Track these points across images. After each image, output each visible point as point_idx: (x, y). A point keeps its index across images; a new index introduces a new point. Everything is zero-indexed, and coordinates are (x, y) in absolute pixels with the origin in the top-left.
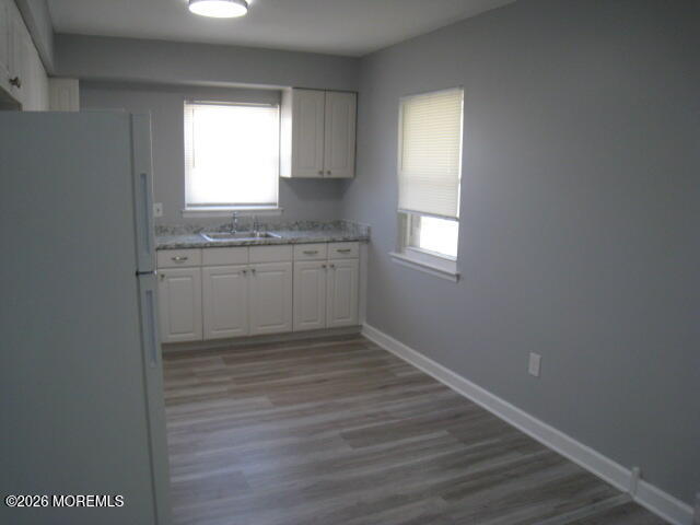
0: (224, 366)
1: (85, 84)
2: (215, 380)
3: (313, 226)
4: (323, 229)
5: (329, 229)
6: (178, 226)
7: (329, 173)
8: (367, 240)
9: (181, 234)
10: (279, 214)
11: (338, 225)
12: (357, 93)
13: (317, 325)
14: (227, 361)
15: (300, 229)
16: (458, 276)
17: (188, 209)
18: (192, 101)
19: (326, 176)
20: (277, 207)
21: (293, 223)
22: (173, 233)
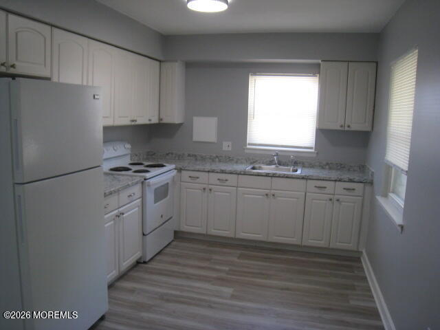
0: (236, 259)
1: (189, 65)
2: (218, 267)
3: (340, 167)
4: (349, 170)
5: (354, 171)
6: (240, 158)
7: (349, 126)
8: (371, 183)
9: (242, 163)
10: (315, 155)
11: (363, 168)
12: (377, 63)
13: (322, 244)
14: (241, 256)
15: (330, 168)
16: (402, 227)
17: (248, 147)
18: (255, 74)
19: (346, 129)
20: (313, 150)
21: (324, 163)
22: (237, 162)
